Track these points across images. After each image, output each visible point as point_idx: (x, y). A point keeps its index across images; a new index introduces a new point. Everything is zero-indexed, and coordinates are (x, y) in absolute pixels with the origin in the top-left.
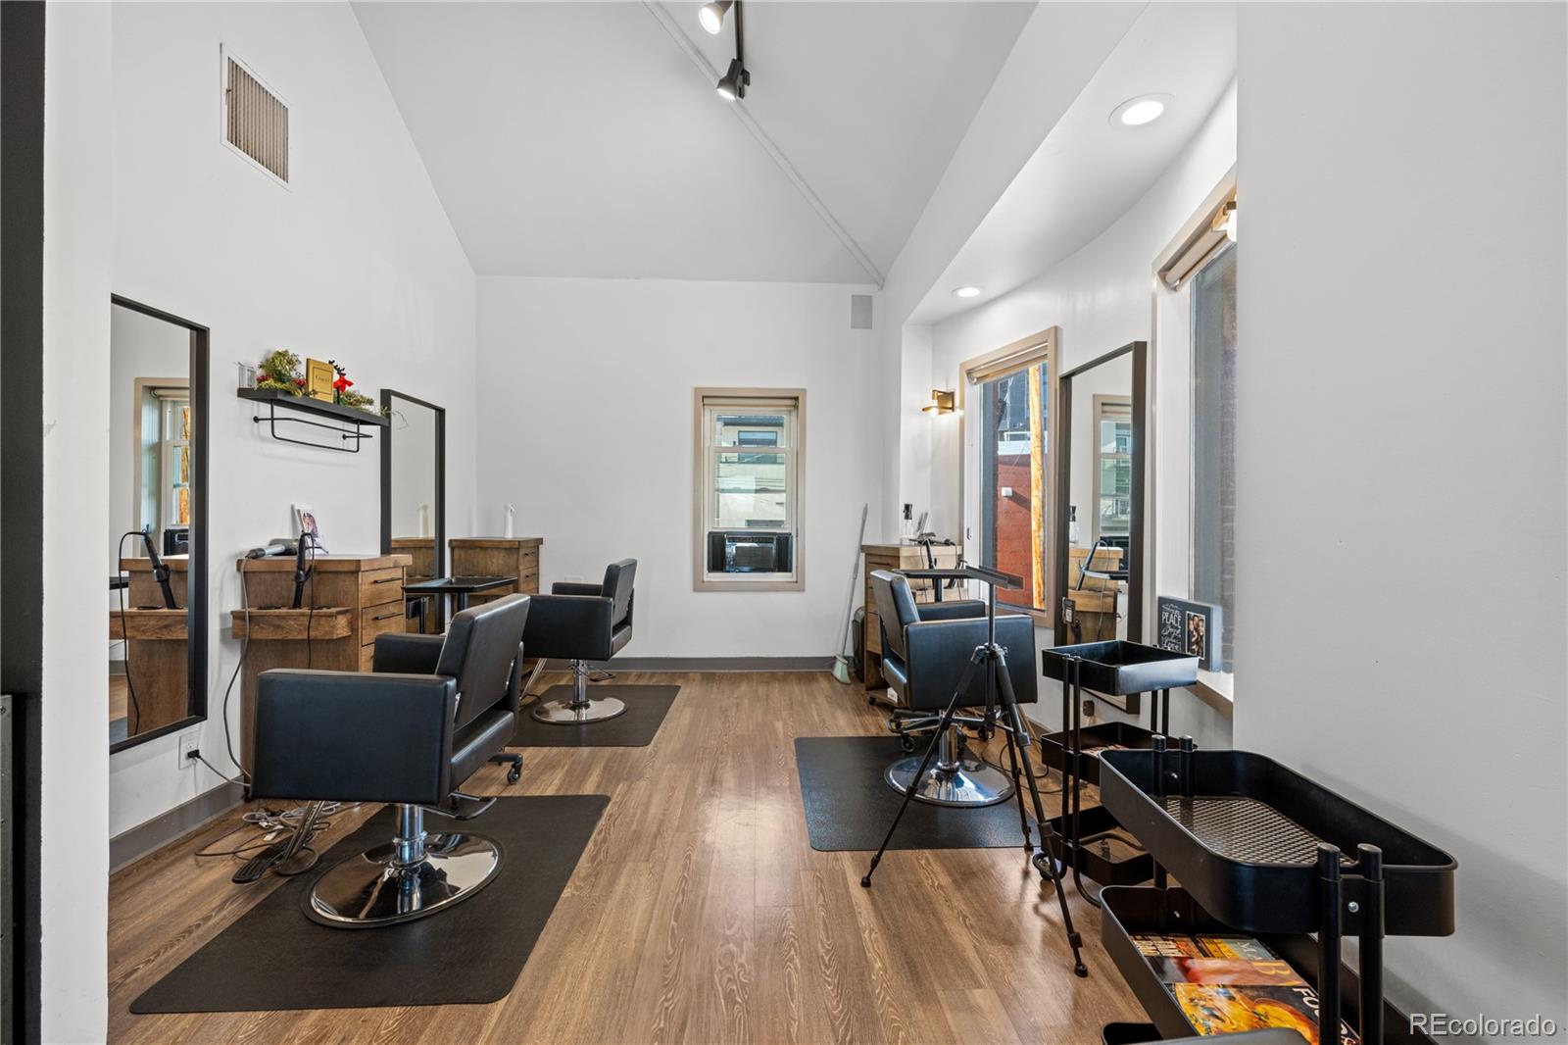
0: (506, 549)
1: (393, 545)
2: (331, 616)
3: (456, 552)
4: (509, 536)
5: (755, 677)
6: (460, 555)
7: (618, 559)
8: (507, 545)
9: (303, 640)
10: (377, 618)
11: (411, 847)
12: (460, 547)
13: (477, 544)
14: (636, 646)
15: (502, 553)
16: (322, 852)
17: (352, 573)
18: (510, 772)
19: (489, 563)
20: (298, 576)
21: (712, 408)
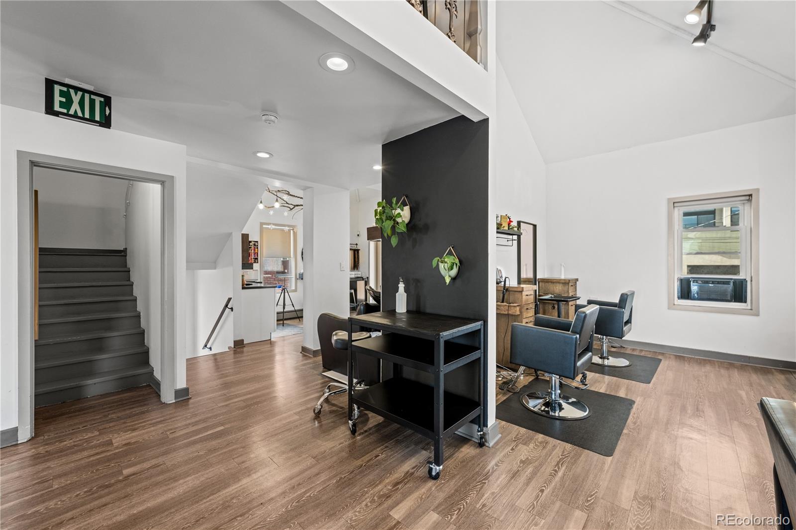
0: (563, 283)
1: (522, 280)
2: (515, 306)
3: (541, 284)
4: (563, 277)
5: (716, 364)
6: (542, 285)
7: (625, 291)
8: (563, 282)
9: (506, 314)
10: (527, 309)
11: (555, 395)
12: (542, 282)
13: (550, 281)
14: (632, 335)
15: (561, 285)
16: (521, 387)
17: (520, 291)
18: (581, 378)
19: (555, 289)
20: (503, 292)
21: (679, 208)
